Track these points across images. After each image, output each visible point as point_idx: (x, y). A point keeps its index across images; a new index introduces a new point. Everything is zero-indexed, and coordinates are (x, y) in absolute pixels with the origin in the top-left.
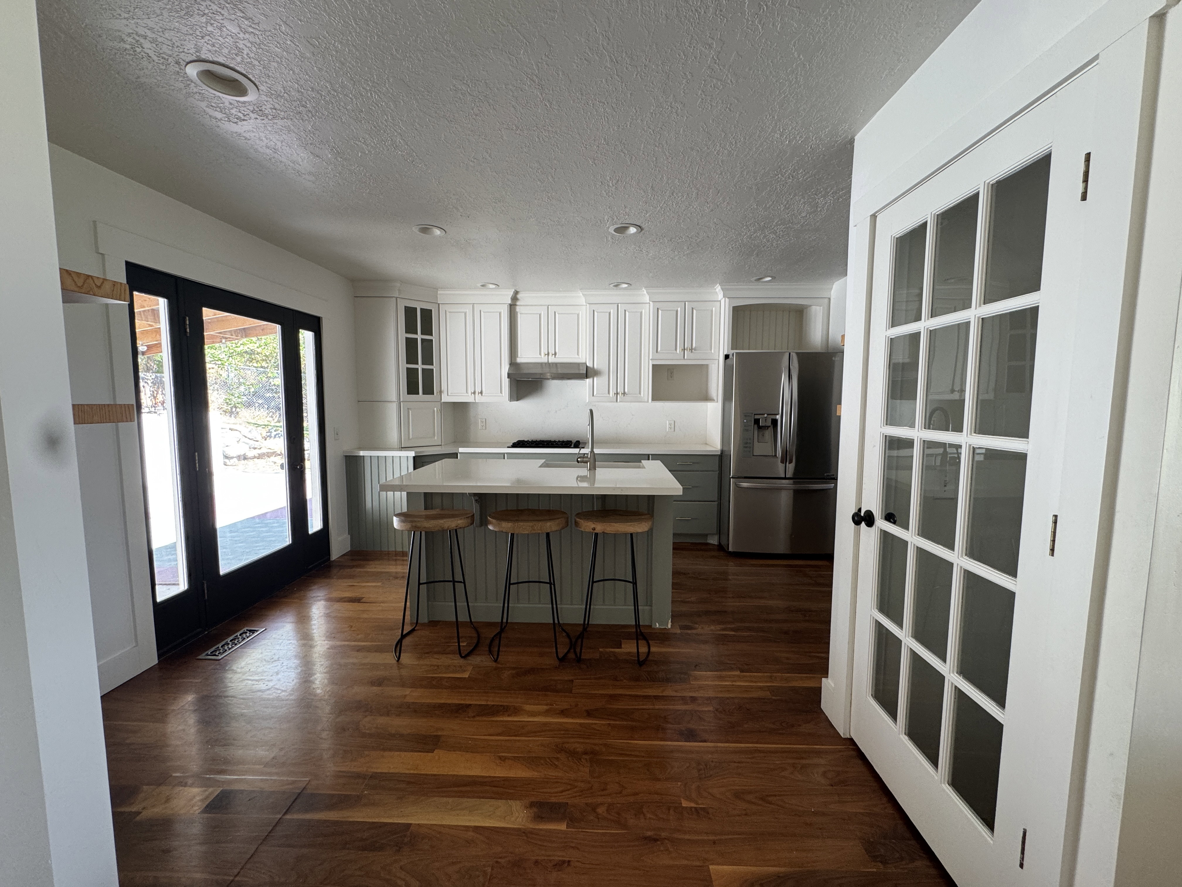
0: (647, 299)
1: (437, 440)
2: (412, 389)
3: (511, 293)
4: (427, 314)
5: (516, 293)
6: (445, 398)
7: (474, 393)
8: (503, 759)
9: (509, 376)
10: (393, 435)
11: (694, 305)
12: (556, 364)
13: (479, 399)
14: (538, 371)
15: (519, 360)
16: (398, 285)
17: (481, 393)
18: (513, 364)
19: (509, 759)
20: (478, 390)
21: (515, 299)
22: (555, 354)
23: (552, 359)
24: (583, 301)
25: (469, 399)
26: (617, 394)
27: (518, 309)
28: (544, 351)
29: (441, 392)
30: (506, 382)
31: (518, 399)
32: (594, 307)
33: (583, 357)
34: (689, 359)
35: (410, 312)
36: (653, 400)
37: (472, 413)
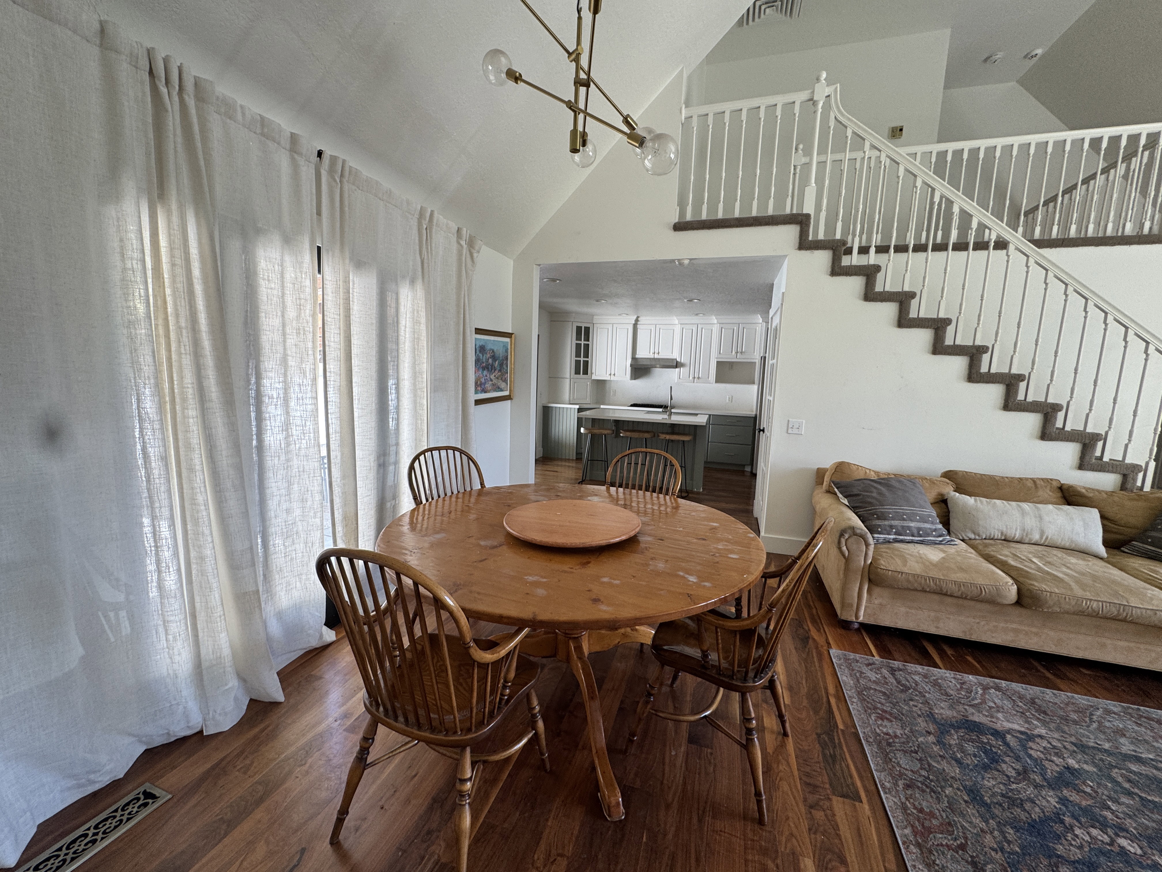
0: (715, 321)
1: (588, 400)
2: (577, 372)
3: (635, 317)
4: (587, 330)
5: (638, 317)
6: (594, 377)
7: (610, 375)
9: (631, 365)
10: (566, 396)
11: (744, 325)
12: (659, 359)
13: (613, 378)
14: (649, 363)
15: (637, 356)
16: (574, 315)
17: (614, 375)
18: (634, 358)
20: (613, 373)
21: (637, 320)
22: (659, 353)
23: (656, 356)
24: (677, 322)
25: (607, 378)
26: (694, 378)
27: (638, 326)
28: (652, 351)
29: (592, 373)
30: (629, 369)
31: (635, 379)
32: (683, 326)
33: (675, 355)
34: (740, 358)
35: (579, 329)
36: (716, 382)
37: (608, 385)
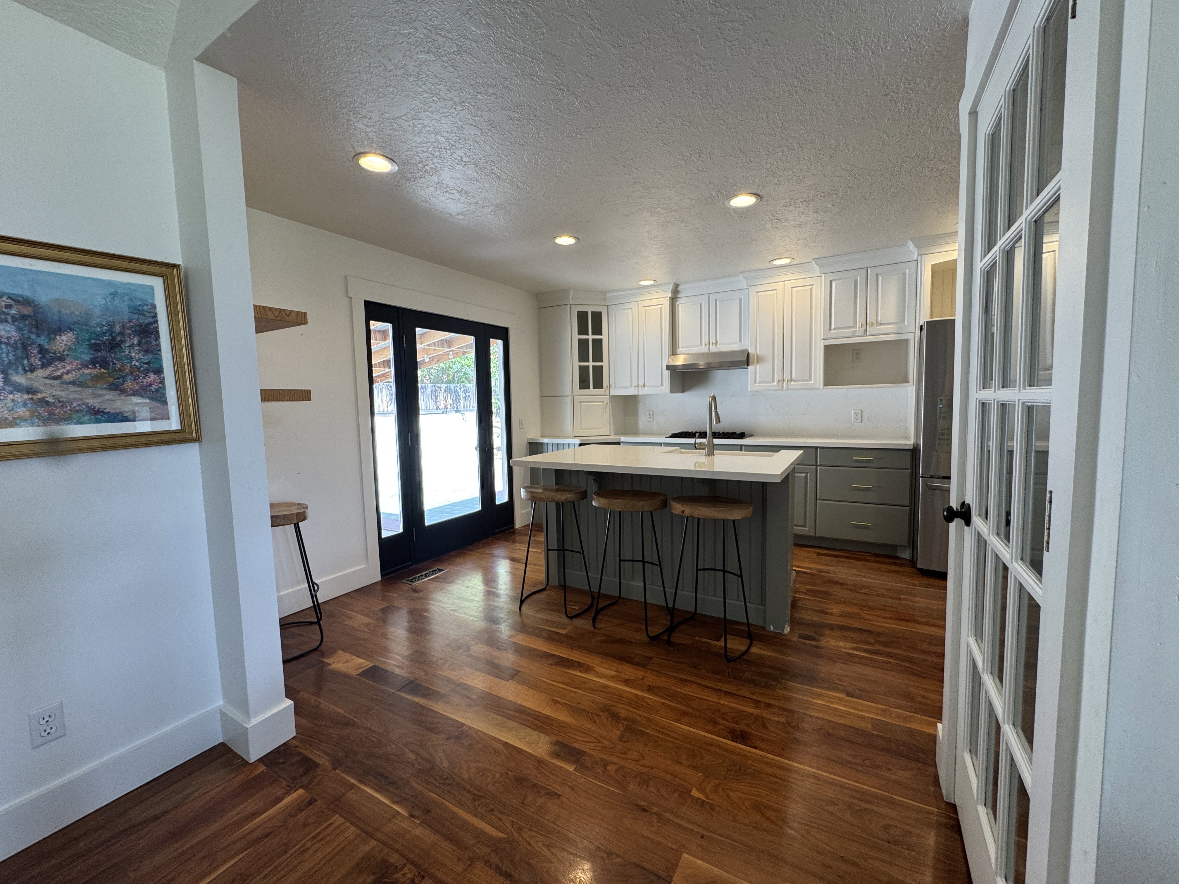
0: (818, 271)
1: (606, 429)
2: (584, 384)
3: (672, 286)
4: (597, 317)
5: (677, 285)
6: (615, 392)
7: (638, 386)
8: (556, 702)
9: (668, 367)
10: (568, 425)
11: (879, 270)
12: (718, 354)
13: (643, 392)
15: (680, 352)
16: (572, 293)
17: (644, 386)
18: (674, 356)
19: (559, 703)
20: (641, 383)
21: (676, 291)
22: (716, 344)
23: (714, 349)
24: (744, 284)
25: (635, 392)
26: (783, 381)
27: (679, 301)
28: (705, 340)
29: (610, 386)
30: (666, 374)
31: (683, 391)
32: (756, 289)
33: (746, 344)
34: (875, 335)
35: (582, 317)
36: (826, 384)
37: (640, 405)
